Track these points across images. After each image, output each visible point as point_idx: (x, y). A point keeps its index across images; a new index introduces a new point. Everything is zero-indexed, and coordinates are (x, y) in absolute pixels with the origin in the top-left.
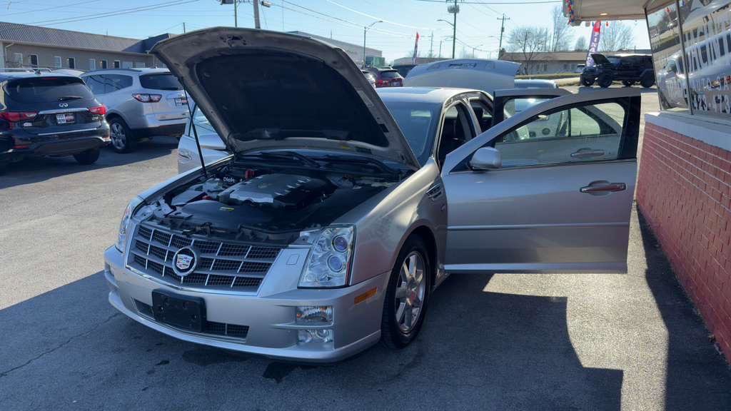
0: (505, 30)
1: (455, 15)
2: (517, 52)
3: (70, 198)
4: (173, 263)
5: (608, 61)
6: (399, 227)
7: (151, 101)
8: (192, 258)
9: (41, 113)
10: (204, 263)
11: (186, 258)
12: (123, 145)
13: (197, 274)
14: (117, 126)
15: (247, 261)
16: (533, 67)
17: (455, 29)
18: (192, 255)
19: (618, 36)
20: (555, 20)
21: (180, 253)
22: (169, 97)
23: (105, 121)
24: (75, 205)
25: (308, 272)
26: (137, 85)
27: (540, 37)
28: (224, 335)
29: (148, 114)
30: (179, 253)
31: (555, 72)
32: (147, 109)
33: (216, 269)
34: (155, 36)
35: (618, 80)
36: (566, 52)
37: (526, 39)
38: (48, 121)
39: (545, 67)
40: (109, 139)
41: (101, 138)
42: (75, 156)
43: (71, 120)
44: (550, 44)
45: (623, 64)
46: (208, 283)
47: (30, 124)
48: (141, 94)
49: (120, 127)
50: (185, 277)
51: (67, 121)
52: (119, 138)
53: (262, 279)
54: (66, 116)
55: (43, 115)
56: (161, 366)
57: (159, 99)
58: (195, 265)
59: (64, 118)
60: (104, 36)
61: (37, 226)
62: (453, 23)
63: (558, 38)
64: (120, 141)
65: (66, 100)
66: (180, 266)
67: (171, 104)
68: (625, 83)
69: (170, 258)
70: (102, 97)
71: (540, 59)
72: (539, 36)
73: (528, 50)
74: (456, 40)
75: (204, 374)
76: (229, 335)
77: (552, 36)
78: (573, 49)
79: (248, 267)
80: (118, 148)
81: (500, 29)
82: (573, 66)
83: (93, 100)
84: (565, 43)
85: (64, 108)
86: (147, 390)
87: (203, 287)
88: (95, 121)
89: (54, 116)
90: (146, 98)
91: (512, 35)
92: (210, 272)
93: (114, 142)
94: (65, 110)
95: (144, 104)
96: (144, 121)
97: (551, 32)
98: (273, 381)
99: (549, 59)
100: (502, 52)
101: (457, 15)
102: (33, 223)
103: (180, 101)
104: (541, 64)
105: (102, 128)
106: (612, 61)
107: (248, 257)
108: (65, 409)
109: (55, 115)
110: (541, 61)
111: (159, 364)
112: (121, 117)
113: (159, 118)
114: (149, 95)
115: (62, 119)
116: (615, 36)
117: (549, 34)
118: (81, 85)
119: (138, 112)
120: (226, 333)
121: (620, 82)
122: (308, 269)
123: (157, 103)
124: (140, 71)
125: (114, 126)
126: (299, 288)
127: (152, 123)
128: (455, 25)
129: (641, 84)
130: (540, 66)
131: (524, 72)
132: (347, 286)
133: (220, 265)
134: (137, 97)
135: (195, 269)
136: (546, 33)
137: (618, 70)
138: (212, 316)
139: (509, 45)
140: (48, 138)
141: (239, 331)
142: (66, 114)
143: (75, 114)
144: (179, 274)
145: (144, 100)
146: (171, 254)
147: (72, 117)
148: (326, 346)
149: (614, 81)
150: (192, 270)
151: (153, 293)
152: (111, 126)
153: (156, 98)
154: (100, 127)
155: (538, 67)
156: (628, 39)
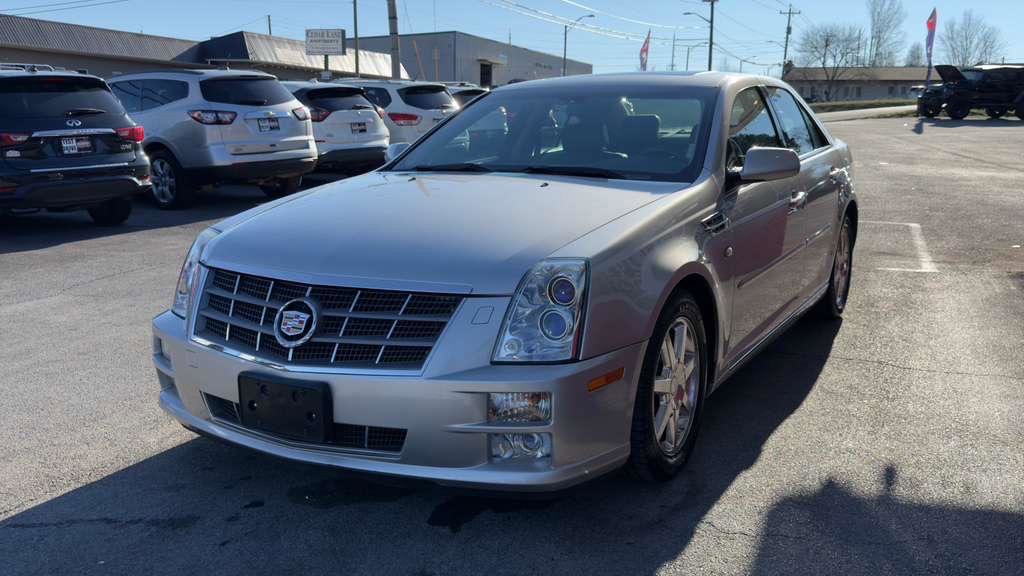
0: (793, 31)
1: (712, 4)
2: (813, 66)
3: (83, 271)
4: (275, 326)
5: (963, 77)
6: (659, 272)
7: (219, 122)
8: (308, 316)
9: (35, 135)
10: (328, 326)
11: (298, 317)
12: (171, 197)
13: (316, 344)
14: (162, 165)
15: (401, 318)
16: (837, 91)
17: (712, 27)
18: (308, 311)
19: (975, 41)
20: (873, 16)
21: (288, 308)
22: (249, 116)
23: (142, 153)
24: (92, 281)
25: (508, 337)
26: (195, 95)
27: (850, 42)
28: (362, 447)
29: (213, 144)
30: (284, 310)
31: (875, 98)
32: (212, 134)
33: (350, 334)
34: (220, 36)
35: (979, 108)
36: (892, 67)
37: (827, 45)
38: (48, 149)
39: (859, 89)
40: (148, 182)
41: (135, 179)
42: (90, 211)
43: (86, 149)
44: (866, 54)
45: (989, 81)
46: (336, 358)
47: (16, 154)
48: (203, 111)
49: (166, 165)
50: (296, 349)
51: (79, 149)
52: (164, 184)
53: (429, 349)
54: (77, 141)
55: (39, 139)
56: (251, 509)
57: (232, 121)
58: (313, 327)
59: (74, 143)
60: (137, 35)
61: (28, 311)
62: (709, 18)
63: (879, 45)
64: (166, 189)
65: (78, 114)
66: (288, 329)
67: (252, 127)
68: (990, 112)
69: (269, 321)
70: (138, 115)
71: (851, 77)
72: (848, 40)
73: (830, 63)
74: (713, 46)
75: (325, 521)
76: (369, 448)
77: (869, 42)
78: (902, 64)
79: (404, 330)
80: (162, 201)
81: (785, 30)
82: (904, 89)
83: (123, 117)
84: (890, 53)
85: (75, 127)
86: (227, 545)
87: (327, 364)
88: (127, 151)
89: (56, 142)
90: (210, 117)
91: (804, 39)
92: (339, 340)
93: (154, 190)
94: (75, 132)
95: (208, 127)
96: (206, 157)
97: (868, 34)
98: (446, 530)
99: (864, 78)
100: (788, 67)
101: (715, 6)
102: (21, 307)
103: (267, 123)
104: (851, 86)
105: (136, 164)
106: (969, 76)
107: (404, 312)
108: (85, 574)
109: (59, 138)
110: (851, 81)
111: (246, 507)
112: (168, 149)
113: (232, 150)
114: (216, 112)
115: (70, 147)
116: (971, 42)
117: (863, 39)
118: (105, 92)
119: (198, 140)
120: (366, 445)
121: (983, 111)
122: (508, 331)
123: (229, 128)
124: (202, 73)
125: (157, 164)
126: (494, 363)
127: (220, 158)
128: (712, 22)
129: (1016, 115)
130: (850, 90)
131: (824, 99)
132: (574, 360)
133: (356, 327)
134: (196, 115)
135: (315, 334)
136: (859, 38)
137: (979, 91)
138: (343, 414)
139: (799, 54)
140: (44, 177)
141: (389, 439)
142: (79, 138)
143: (92, 137)
144: (286, 344)
145: (208, 120)
146: (272, 312)
147: (87, 144)
148: (539, 464)
149: (972, 110)
150: (307, 337)
151: (240, 377)
152: (152, 161)
153: (227, 117)
154: (134, 160)
155: (847, 89)
156: (992, 48)
